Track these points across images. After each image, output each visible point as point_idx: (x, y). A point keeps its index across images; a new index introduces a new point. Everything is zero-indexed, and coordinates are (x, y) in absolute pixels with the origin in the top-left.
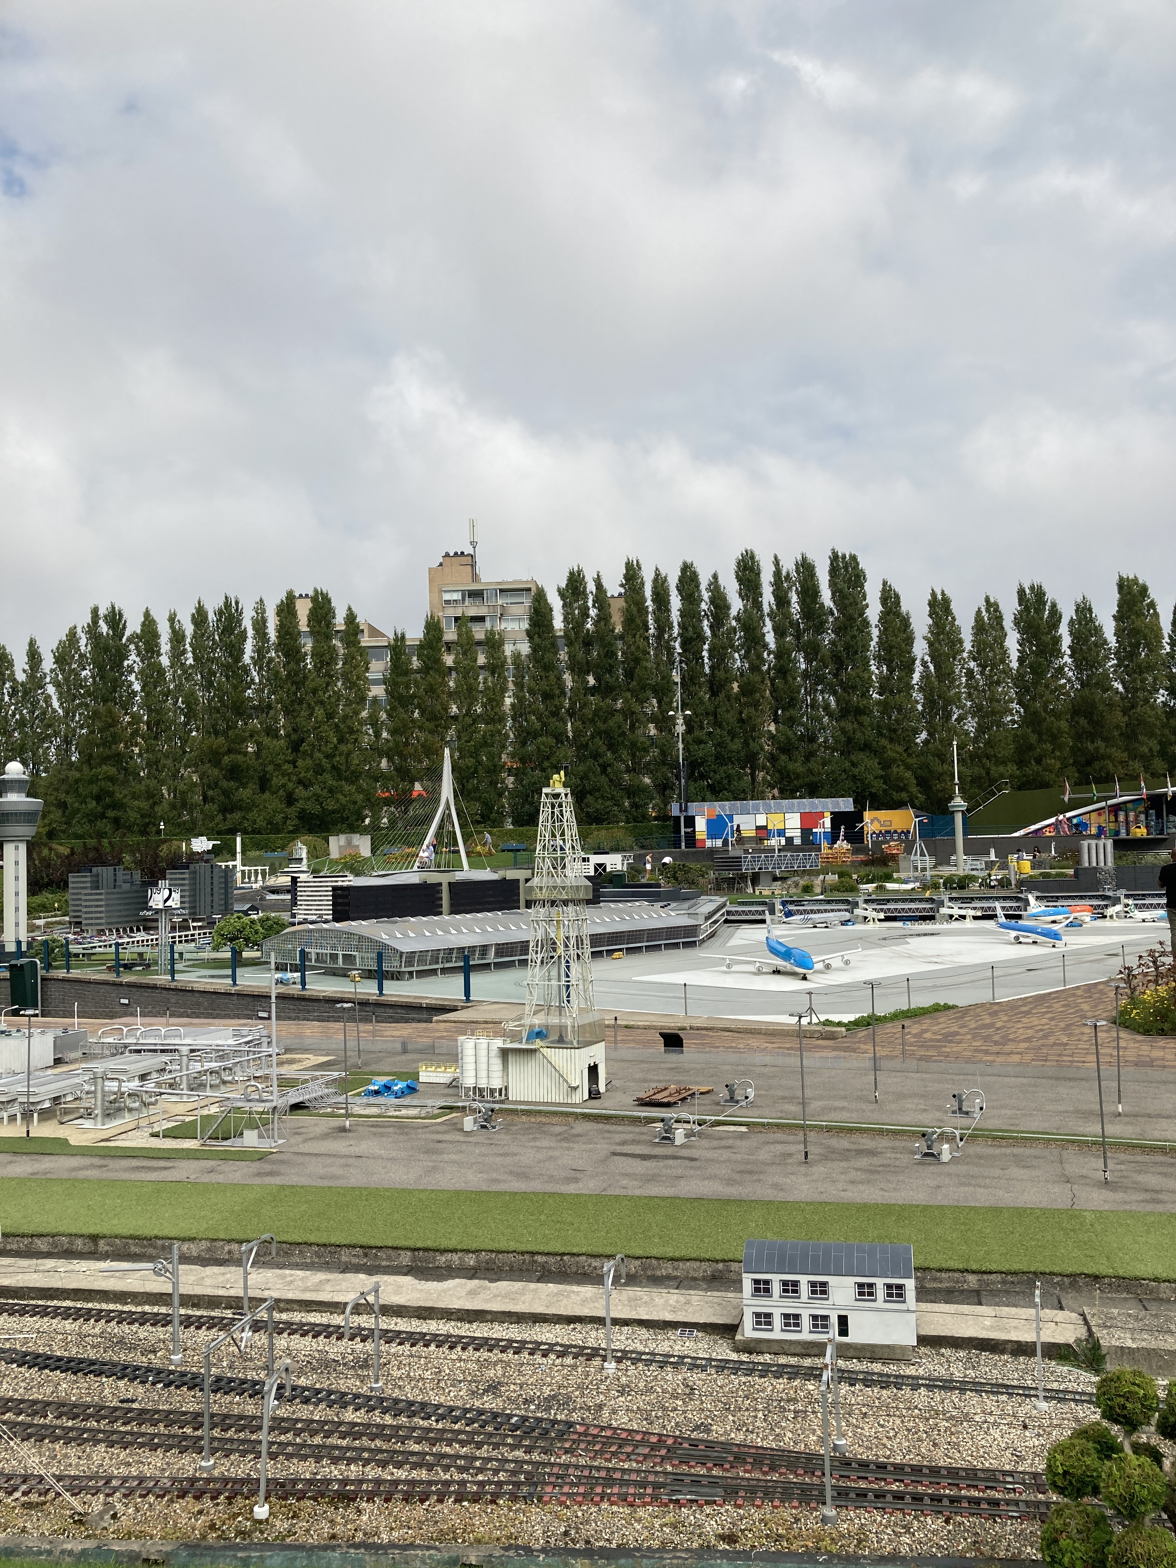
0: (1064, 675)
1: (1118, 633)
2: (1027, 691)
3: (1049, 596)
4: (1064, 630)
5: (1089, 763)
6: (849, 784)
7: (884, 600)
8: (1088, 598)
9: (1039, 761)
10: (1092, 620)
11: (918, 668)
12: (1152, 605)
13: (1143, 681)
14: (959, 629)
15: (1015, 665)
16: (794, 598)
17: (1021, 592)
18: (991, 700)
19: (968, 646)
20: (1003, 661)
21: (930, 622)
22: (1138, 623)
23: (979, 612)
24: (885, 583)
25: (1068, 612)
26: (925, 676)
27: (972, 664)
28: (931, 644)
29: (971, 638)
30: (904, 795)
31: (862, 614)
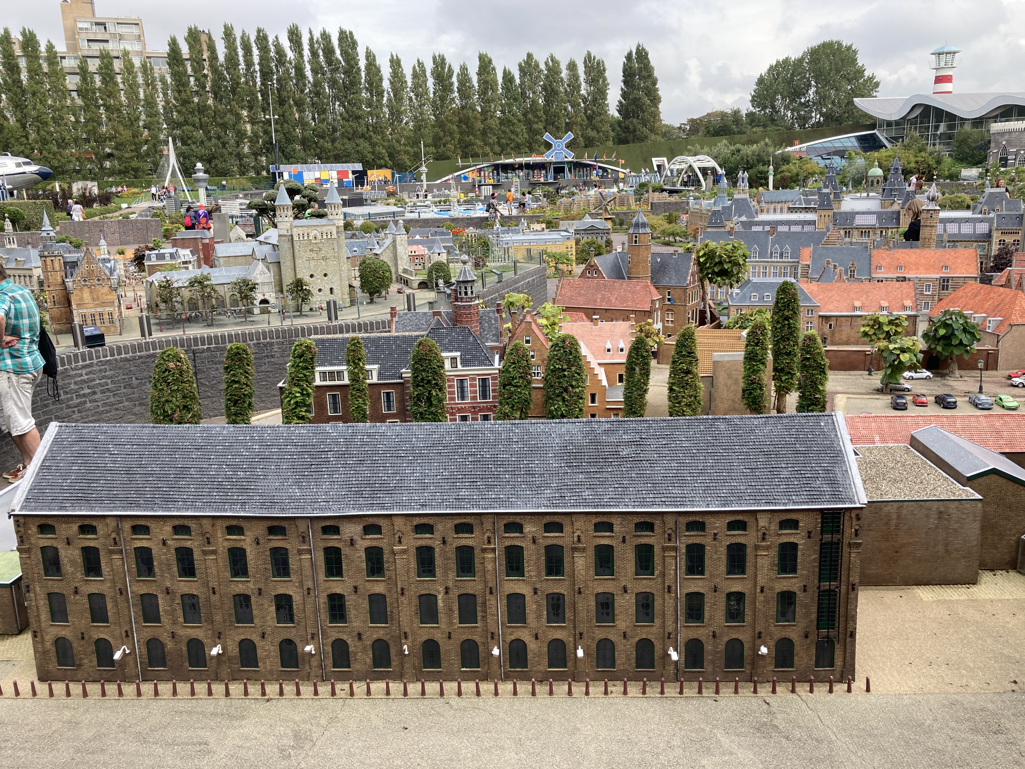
0: (455, 103)
1: (479, 81)
2: (438, 109)
3: (448, 61)
4: (454, 79)
5: (466, 147)
6: (356, 156)
7: (367, 57)
8: (466, 63)
9: (444, 146)
10: (467, 75)
11: (386, 95)
12: (494, 69)
13: (490, 107)
14: (405, 75)
15: (432, 95)
16: (321, 53)
17: (434, 58)
18: (421, 114)
19: (409, 84)
20: (426, 93)
21: (391, 71)
22: (488, 78)
23: (414, 68)
24: (367, 48)
25: (457, 70)
26: (389, 100)
27: (412, 94)
28: (391, 83)
29: (411, 80)
30: (382, 162)
31: (357, 64)
